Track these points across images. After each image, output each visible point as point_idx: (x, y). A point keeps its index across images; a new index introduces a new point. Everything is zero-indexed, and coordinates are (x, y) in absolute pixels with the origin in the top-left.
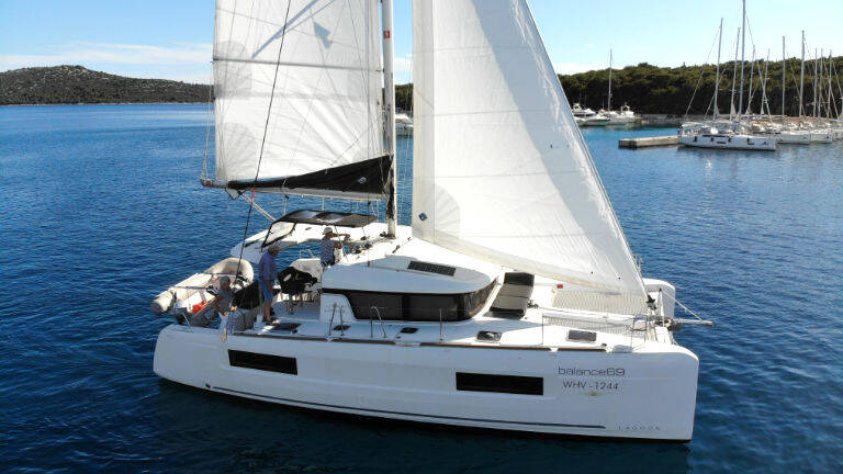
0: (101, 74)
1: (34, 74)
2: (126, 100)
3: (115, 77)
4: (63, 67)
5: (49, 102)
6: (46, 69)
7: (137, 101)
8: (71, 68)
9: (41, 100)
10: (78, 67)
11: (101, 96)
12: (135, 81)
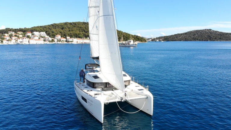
0: (216, 32)
1: (197, 32)
2: (223, 40)
3: (221, 32)
4: (205, 30)
5: (200, 40)
6: (201, 30)
7: (227, 40)
8: (208, 30)
9: (197, 40)
10: (210, 29)
11: (216, 38)
12: (227, 34)
